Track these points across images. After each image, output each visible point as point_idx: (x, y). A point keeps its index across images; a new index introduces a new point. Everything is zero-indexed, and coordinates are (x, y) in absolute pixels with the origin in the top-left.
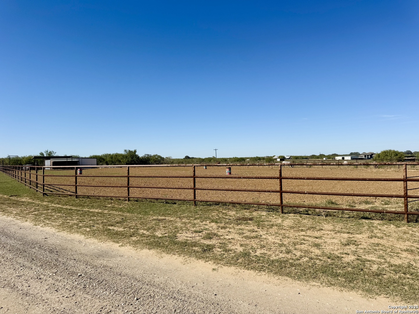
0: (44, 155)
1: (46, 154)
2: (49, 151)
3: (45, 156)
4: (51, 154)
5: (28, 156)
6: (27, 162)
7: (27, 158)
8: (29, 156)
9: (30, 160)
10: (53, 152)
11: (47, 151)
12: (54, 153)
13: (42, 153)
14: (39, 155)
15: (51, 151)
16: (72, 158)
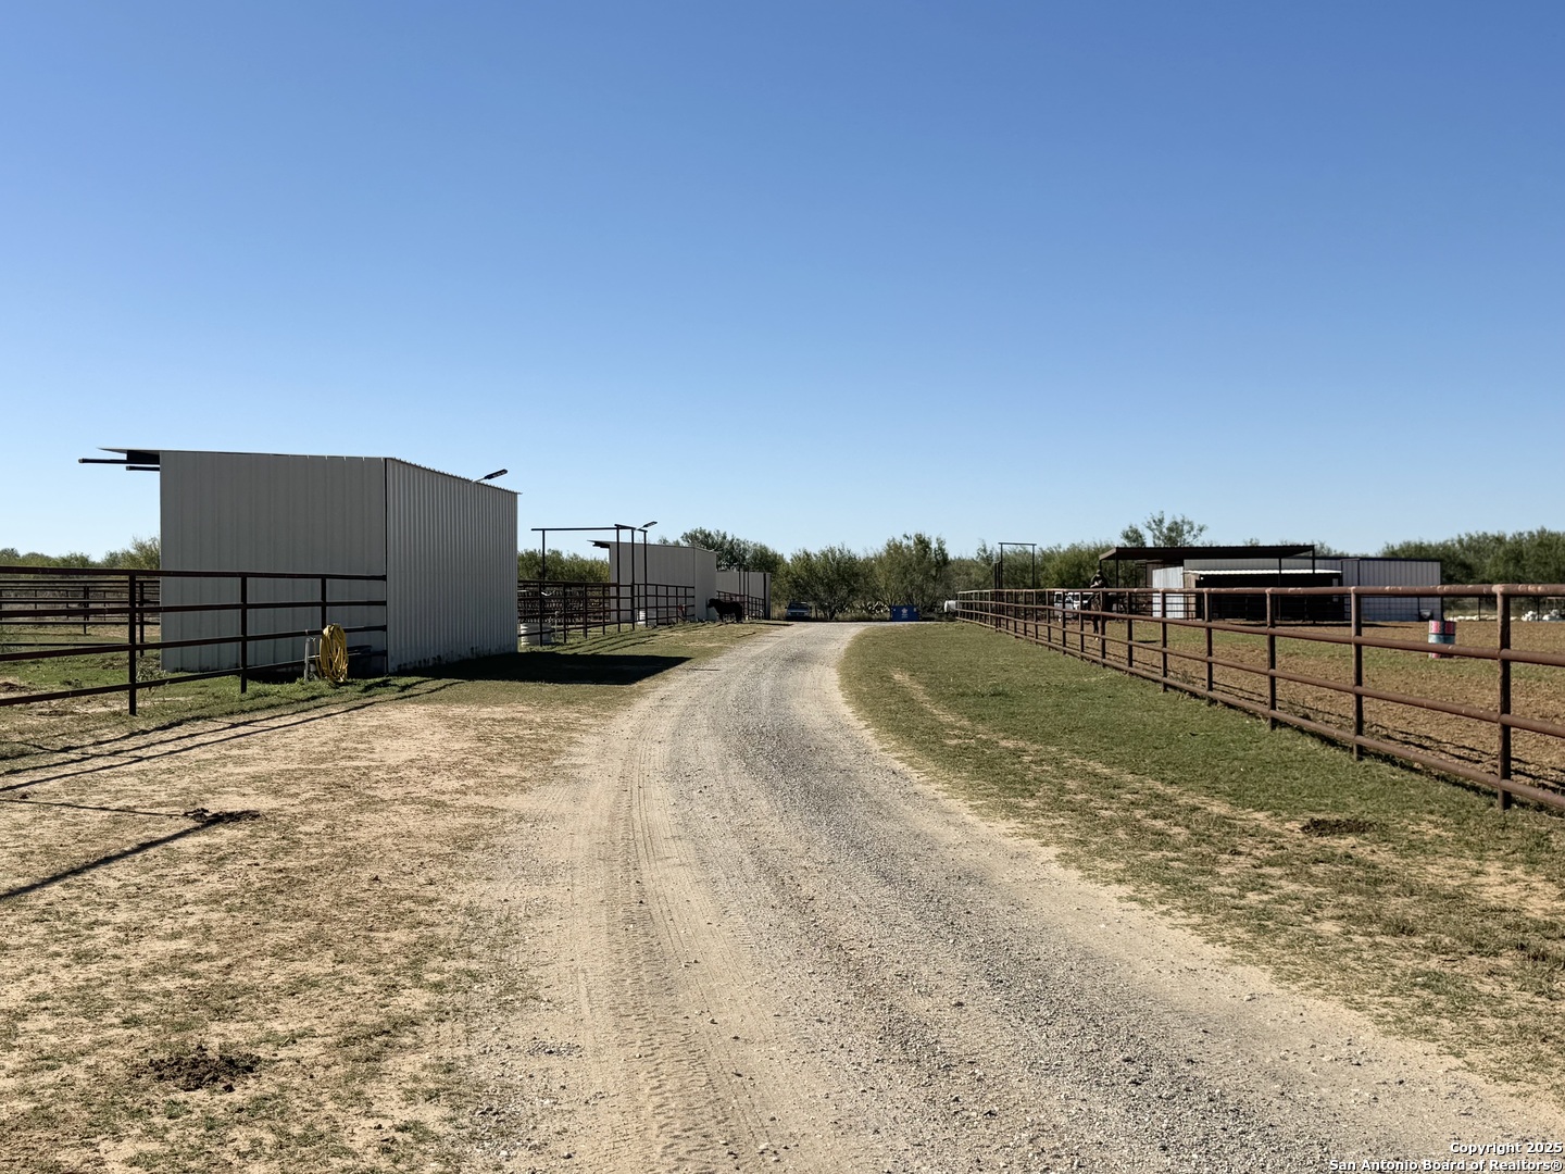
0: (1143, 543)
1: (1155, 536)
2: (1166, 524)
3: (1149, 544)
4: (1180, 534)
5: (1065, 546)
6: (1065, 577)
7: (1064, 557)
8: (1074, 548)
9: (1080, 566)
10: (1186, 528)
11: (1161, 521)
12: (1195, 532)
13: (1136, 532)
14: (1120, 542)
15: (1179, 520)
16: (1314, 558)
